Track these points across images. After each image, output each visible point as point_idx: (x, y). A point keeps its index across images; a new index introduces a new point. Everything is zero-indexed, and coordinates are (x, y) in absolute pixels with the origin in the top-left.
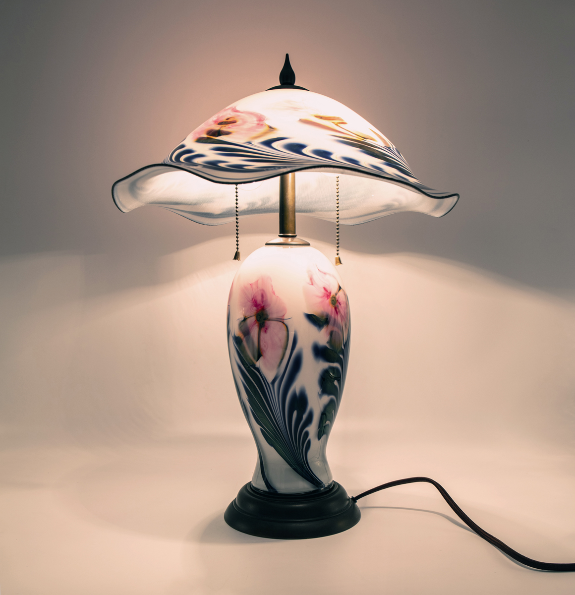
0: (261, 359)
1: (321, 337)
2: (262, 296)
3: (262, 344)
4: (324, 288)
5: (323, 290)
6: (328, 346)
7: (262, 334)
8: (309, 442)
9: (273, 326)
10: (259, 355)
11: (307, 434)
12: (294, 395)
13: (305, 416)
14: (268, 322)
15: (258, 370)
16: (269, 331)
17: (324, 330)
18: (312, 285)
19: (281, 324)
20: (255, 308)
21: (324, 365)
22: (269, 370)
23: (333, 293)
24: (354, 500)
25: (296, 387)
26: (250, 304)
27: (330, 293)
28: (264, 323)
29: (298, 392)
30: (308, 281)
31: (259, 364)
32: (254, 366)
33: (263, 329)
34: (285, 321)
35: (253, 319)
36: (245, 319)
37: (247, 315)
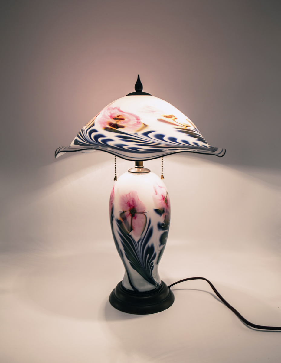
0: (132, 231)
1: (161, 219)
2: (133, 201)
3: (133, 225)
4: (162, 195)
5: (161, 197)
6: (164, 223)
7: (134, 220)
8: (153, 267)
9: (139, 216)
10: (131, 229)
11: (153, 263)
12: (148, 247)
13: (152, 256)
14: (137, 214)
15: (131, 236)
16: (137, 219)
17: (162, 216)
18: (157, 194)
19: (143, 215)
20: (129, 207)
21: (162, 232)
22: (136, 236)
23: (165, 197)
24: (169, 287)
25: (149, 243)
26: (126, 205)
27: (164, 197)
28: (134, 214)
29: (150, 246)
30: (154, 192)
31: (131, 233)
32: (128, 234)
33: (134, 218)
34: (145, 214)
35: (128, 212)
36: (124, 212)
37: (125, 210)
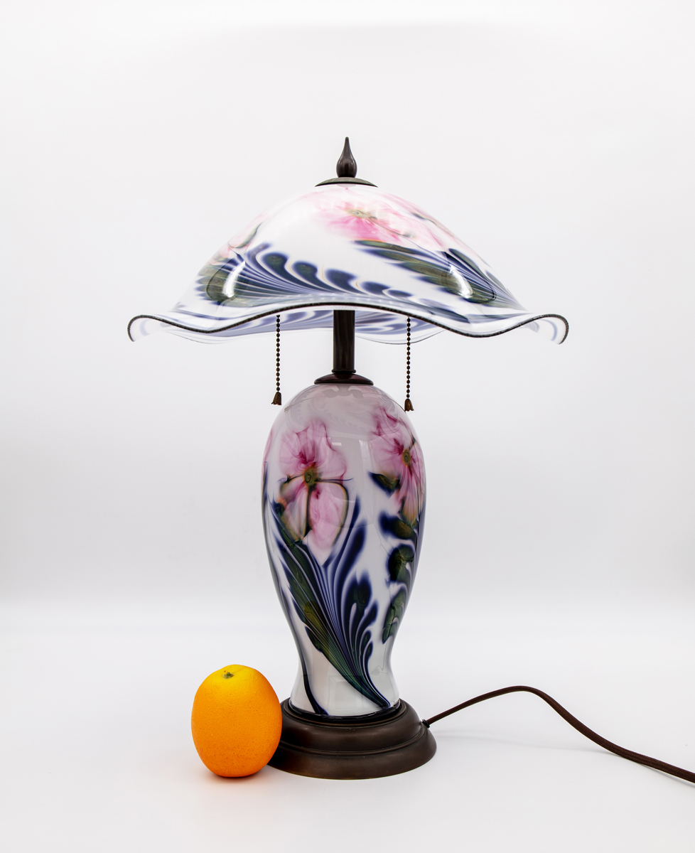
0: (310, 534)
1: (390, 505)
2: (314, 449)
3: (312, 516)
4: (395, 440)
5: (393, 443)
6: (398, 516)
7: (313, 500)
8: (371, 645)
9: (327, 489)
10: (308, 528)
11: (369, 634)
12: (354, 583)
13: (367, 611)
14: (322, 485)
15: (306, 548)
16: (322, 496)
17: (394, 496)
18: (380, 435)
19: (338, 486)
20: (303, 465)
21: (394, 542)
22: (321, 548)
23: (406, 447)
24: (427, 723)
25: (357, 571)
26: (296, 460)
27: (403, 447)
28: (315, 485)
29: (359, 579)
30: (374, 429)
31: (308, 540)
32: (300, 543)
33: (314, 493)
34: (345, 483)
35: (300, 480)
36: (289, 480)
37: (292, 474)
